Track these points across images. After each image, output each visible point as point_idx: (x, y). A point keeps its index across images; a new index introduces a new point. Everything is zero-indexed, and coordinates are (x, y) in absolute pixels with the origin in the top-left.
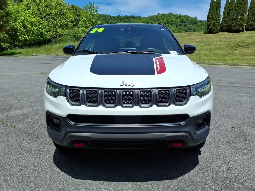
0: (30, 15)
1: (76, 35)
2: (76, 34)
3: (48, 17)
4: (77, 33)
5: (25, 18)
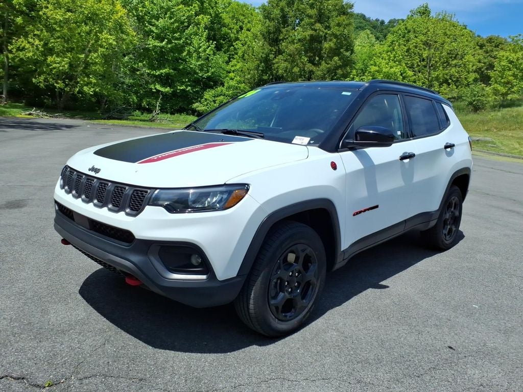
0: (389, 61)
1: (474, 101)
2: (474, 98)
3: (422, 64)
4: (478, 96)
5: (379, 67)
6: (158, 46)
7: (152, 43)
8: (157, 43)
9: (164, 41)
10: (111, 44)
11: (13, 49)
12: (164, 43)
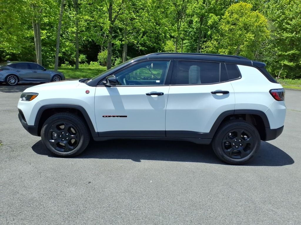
6: (289, 37)
7: (286, 35)
8: (289, 35)
9: (293, 33)
10: (251, 39)
11: (204, 47)
12: (293, 34)
